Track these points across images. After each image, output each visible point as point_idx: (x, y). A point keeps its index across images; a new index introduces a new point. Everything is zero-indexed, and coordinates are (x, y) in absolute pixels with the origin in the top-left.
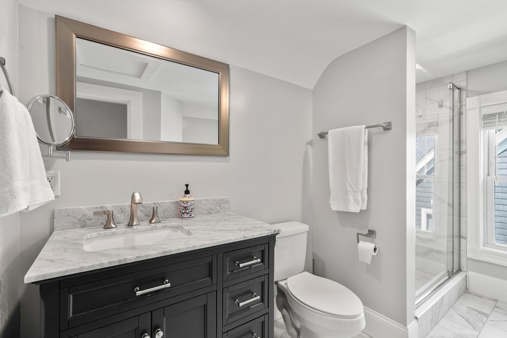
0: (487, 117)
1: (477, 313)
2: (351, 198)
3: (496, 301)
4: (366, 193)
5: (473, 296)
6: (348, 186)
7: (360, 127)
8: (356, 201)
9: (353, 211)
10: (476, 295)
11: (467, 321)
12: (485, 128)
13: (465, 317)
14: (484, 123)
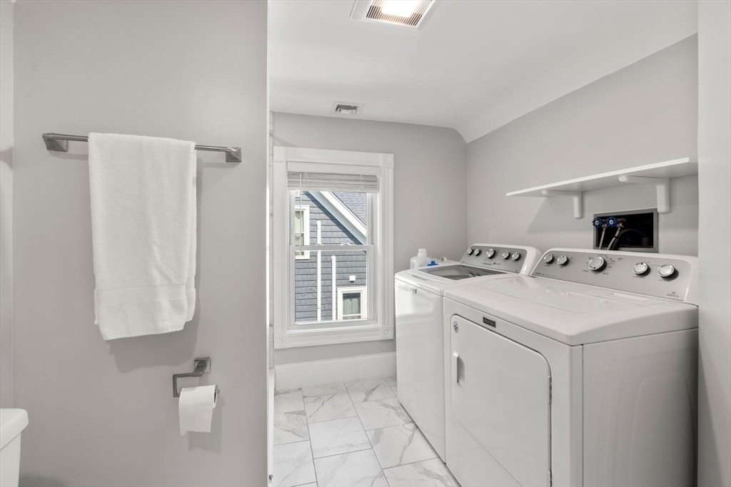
0: (291, 175)
1: (296, 415)
2: (164, 301)
3: (300, 389)
4: (194, 285)
5: (282, 395)
6: (156, 274)
7: (183, 142)
8: (177, 306)
9: (170, 331)
10: (284, 393)
11: (294, 433)
12: (291, 188)
13: (290, 429)
14: (289, 182)
